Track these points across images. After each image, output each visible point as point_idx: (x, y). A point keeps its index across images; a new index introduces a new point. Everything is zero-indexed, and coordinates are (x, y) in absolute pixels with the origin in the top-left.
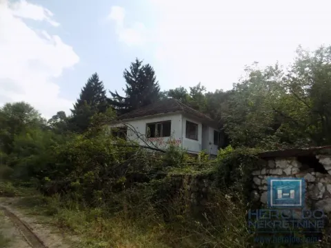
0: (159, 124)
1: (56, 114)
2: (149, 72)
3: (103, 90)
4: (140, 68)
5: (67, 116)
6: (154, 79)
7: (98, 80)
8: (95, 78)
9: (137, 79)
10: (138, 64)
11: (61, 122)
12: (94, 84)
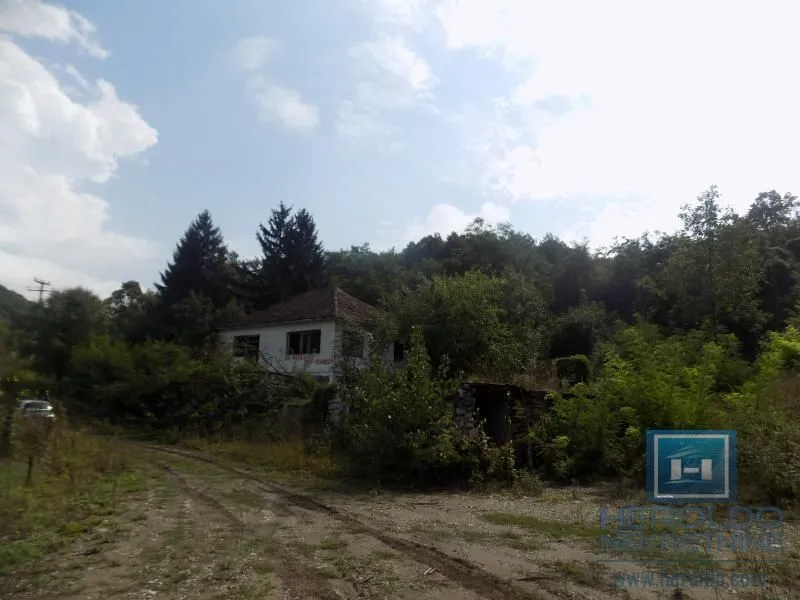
0: (306, 334)
1: (119, 287)
2: (305, 221)
3: (220, 246)
4: (287, 220)
5: (144, 291)
6: (315, 237)
7: (210, 226)
8: (204, 219)
9: (281, 240)
10: (284, 213)
11: (131, 305)
12: (202, 233)
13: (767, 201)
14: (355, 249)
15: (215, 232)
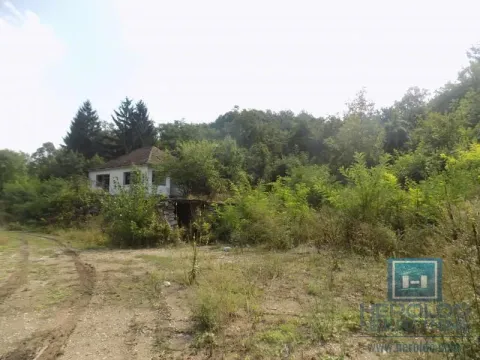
2: (142, 108)
4: (130, 107)
5: (56, 148)
7: (91, 110)
9: (127, 118)
10: (128, 103)
12: (86, 114)
13: (413, 92)
14: (176, 122)
15: (94, 113)
